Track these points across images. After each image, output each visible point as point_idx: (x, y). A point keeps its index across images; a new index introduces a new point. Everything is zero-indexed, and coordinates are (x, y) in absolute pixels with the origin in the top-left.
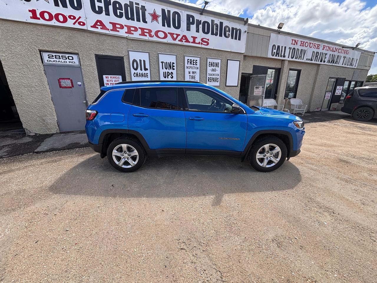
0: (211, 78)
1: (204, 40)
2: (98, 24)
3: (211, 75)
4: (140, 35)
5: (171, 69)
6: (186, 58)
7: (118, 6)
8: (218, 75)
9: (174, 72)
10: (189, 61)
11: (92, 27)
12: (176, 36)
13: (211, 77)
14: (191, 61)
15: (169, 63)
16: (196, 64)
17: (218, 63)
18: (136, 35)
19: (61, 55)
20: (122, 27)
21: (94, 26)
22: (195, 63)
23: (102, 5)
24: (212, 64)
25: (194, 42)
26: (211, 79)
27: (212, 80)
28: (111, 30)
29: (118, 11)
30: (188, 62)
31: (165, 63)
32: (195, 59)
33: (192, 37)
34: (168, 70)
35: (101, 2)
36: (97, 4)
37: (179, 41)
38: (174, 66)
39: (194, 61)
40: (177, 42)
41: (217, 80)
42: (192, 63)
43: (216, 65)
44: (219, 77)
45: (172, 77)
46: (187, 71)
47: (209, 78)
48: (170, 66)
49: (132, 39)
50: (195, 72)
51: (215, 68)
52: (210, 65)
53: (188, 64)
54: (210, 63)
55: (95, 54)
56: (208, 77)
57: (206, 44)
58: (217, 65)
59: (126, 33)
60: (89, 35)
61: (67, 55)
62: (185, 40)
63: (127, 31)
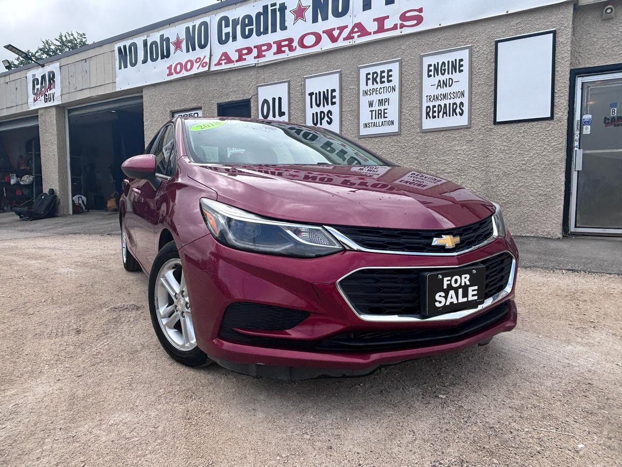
0: (434, 107)
1: (407, 15)
2: (223, 58)
3: (436, 98)
4: (275, 54)
5: (328, 104)
6: (363, 73)
7: (247, 22)
8: (463, 94)
9: (335, 109)
10: (369, 76)
11: (215, 65)
12: (338, 31)
13: (437, 103)
14: (375, 75)
15: (324, 92)
16: (390, 79)
17: (461, 60)
18: (270, 56)
19: (188, 113)
20: (250, 50)
21: (219, 64)
22: (385, 79)
23: (229, 29)
24: (437, 70)
25: (381, 29)
26: (436, 109)
27: (439, 112)
28: (237, 61)
29: (247, 28)
30: (368, 79)
31: (316, 93)
32: (386, 68)
33: (375, 20)
34: (321, 108)
35: (229, 26)
36: (225, 30)
37: (345, 39)
38: (335, 97)
39: (383, 75)
40: (341, 43)
41: (458, 110)
42: (378, 79)
43: (454, 67)
44: (465, 100)
45: (329, 121)
46: (364, 101)
47: (428, 107)
48: (325, 98)
49: (263, 64)
50: (387, 100)
51: (450, 76)
52: (432, 73)
53: (367, 85)
54: (432, 68)
55: (217, 104)
56: (425, 104)
57: (415, 22)
58: (456, 67)
59: (255, 58)
60: (214, 78)
61: (193, 112)
62: (359, 33)
63: (256, 55)
